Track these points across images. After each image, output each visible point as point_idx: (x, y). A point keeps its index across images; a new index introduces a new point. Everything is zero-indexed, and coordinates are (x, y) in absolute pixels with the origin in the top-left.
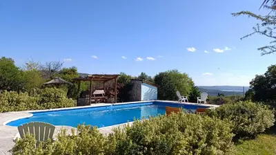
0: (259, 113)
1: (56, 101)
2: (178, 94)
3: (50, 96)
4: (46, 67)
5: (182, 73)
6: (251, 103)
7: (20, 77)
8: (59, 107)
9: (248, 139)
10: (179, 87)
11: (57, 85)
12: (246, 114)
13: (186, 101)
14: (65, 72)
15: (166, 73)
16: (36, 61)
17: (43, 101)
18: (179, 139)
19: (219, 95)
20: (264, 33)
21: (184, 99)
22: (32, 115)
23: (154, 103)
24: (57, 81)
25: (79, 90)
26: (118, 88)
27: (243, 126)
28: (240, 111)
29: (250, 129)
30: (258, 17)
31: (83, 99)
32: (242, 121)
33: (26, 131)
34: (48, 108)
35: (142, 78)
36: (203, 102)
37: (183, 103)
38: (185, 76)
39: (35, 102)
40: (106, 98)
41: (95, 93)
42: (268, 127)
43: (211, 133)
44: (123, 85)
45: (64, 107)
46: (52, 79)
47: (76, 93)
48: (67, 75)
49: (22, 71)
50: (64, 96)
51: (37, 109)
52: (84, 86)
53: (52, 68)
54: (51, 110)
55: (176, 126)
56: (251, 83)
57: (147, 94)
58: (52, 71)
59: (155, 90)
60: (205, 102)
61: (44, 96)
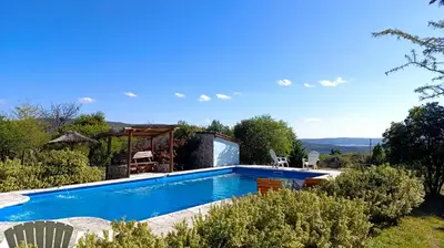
0: (403, 185)
1: (71, 173)
2: (272, 153)
3: (59, 165)
4: (51, 113)
5: (277, 121)
6: (389, 168)
7: (6, 132)
8: (77, 183)
9: (387, 227)
10: (274, 143)
11: (72, 144)
12: (383, 187)
13: (285, 165)
14: (84, 122)
15: (252, 121)
16: (33, 104)
17: (47, 174)
18: (289, 240)
19: (333, 153)
20: (424, 64)
21: (281, 162)
22: (28, 199)
23: (235, 170)
24: (71, 138)
25: (108, 152)
26: (174, 148)
27: (379, 206)
28: (374, 182)
29: (391, 211)
30: (415, 40)
31: (116, 168)
32: (378, 198)
33: (20, 238)
34: (57, 185)
35: (215, 131)
36: (311, 166)
37: (280, 168)
38: (282, 125)
39: (33, 176)
40: (155, 163)
41: (136, 156)
42: (417, 206)
43: (336, 224)
44: (183, 142)
45: (84, 182)
46: (62, 133)
47: (104, 157)
48: (87, 127)
49: (8, 122)
50: (84, 164)
51: (37, 187)
52: (117, 144)
53: (62, 114)
54: (62, 188)
55: (281, 216)
56: (384, 135)
57: (222, 156)
58: (62, 119)
59: (235, 148)
60: (315, 166)
61: (49, 164)
